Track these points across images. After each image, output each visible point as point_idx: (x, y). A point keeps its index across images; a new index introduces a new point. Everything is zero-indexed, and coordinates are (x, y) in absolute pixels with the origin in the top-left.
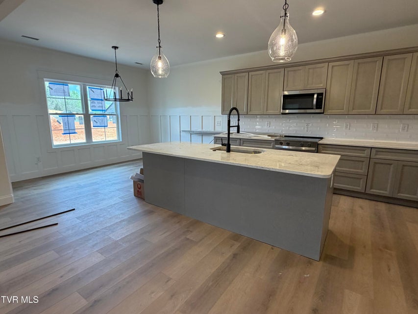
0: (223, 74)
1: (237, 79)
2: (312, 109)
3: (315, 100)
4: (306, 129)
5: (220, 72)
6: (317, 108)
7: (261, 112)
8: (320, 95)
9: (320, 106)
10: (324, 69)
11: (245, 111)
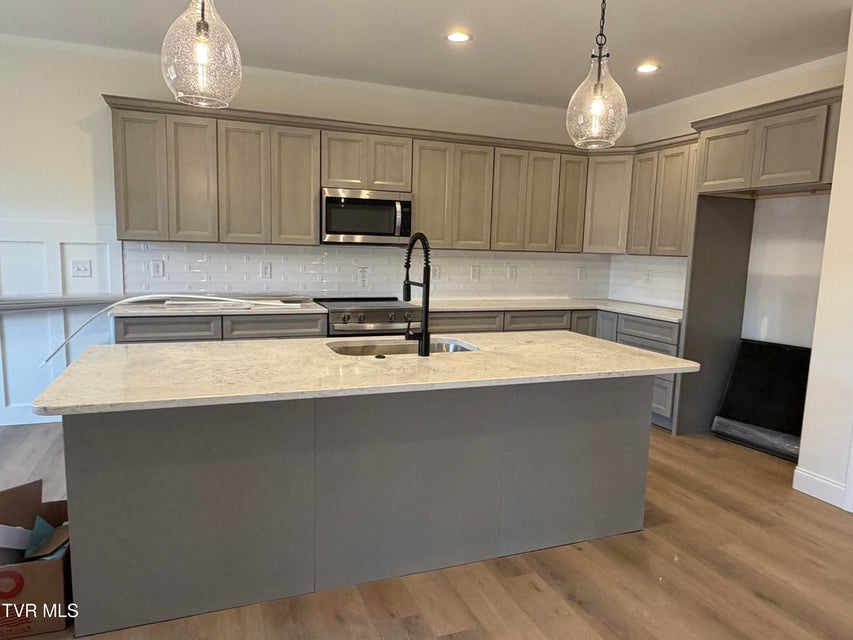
0: (116, 103)
1: (176, 131)
2: (393, 235)
3: (399, 216)
4: (360, 280)
5: (105, 96)
6: (402, 235)
7: (260, 238)
8: (406, 205)
9: (406, 230)
10: (406, 151)
11: (208, 233)
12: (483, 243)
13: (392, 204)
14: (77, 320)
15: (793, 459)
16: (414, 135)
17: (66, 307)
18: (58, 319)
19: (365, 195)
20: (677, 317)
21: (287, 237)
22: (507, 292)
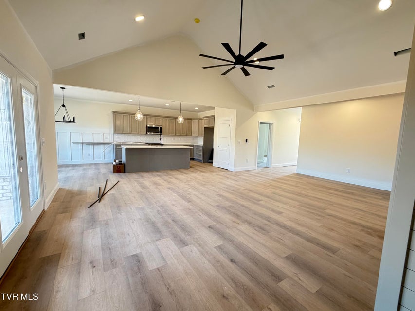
0: (114, 112)
1: (123, 116)
2: (159, 133)
3: (160, 130)
4: (153, 140)
7: (137, 133)
8: (161, 128)
9: (161, 132)
10: (161, 119)
11: (129, 132)
12: (174, 134)
13: (158, 128)
14: (105, 146)
15: (212, 163)
16: (162, 117)
17: (104, 144)
18: (103, 146)
19: (154, 126)
20: (202, 145)
21: (141, 133)
22: (179, 142)
